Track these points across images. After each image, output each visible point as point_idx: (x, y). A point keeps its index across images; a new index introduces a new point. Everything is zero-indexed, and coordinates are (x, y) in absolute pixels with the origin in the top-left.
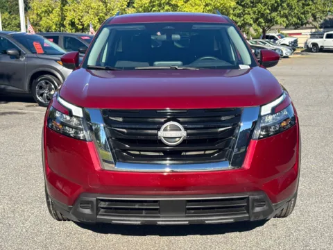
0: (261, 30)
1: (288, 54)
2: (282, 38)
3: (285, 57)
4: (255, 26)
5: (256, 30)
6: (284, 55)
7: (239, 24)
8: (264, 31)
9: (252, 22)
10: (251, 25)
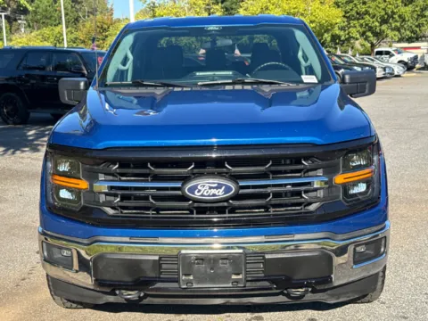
0: (369, 45)
1: (401, 73)
2: (399, 53)
3: (396, 76)
4: (361, 40)
5: (362, 45)
6: (396, 73)
7: (343, 38)
8: (373, 46)
9: (358, 36)
10: (357, 39)
